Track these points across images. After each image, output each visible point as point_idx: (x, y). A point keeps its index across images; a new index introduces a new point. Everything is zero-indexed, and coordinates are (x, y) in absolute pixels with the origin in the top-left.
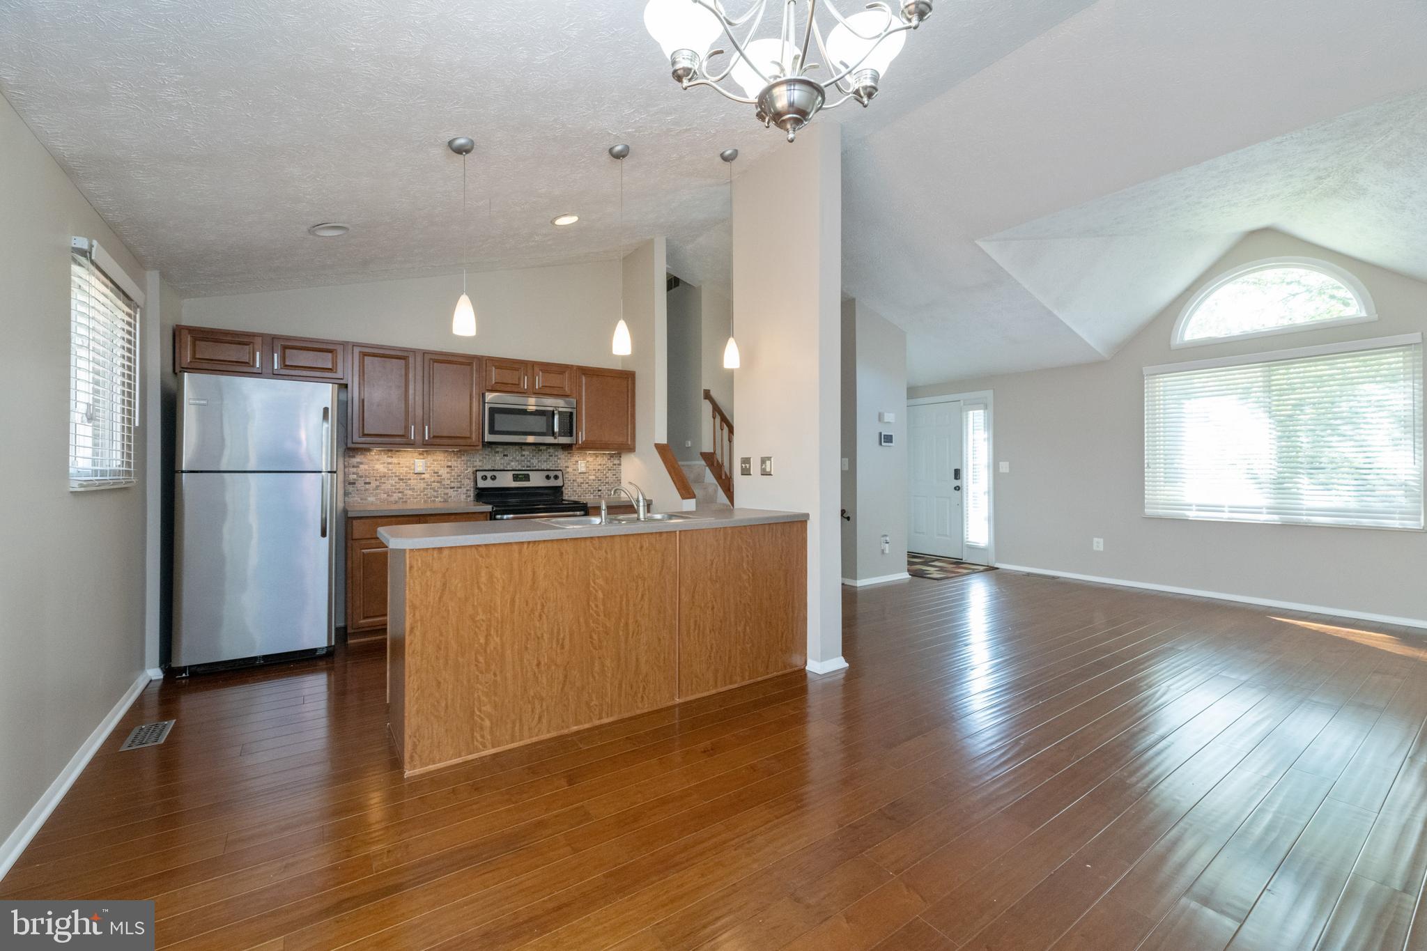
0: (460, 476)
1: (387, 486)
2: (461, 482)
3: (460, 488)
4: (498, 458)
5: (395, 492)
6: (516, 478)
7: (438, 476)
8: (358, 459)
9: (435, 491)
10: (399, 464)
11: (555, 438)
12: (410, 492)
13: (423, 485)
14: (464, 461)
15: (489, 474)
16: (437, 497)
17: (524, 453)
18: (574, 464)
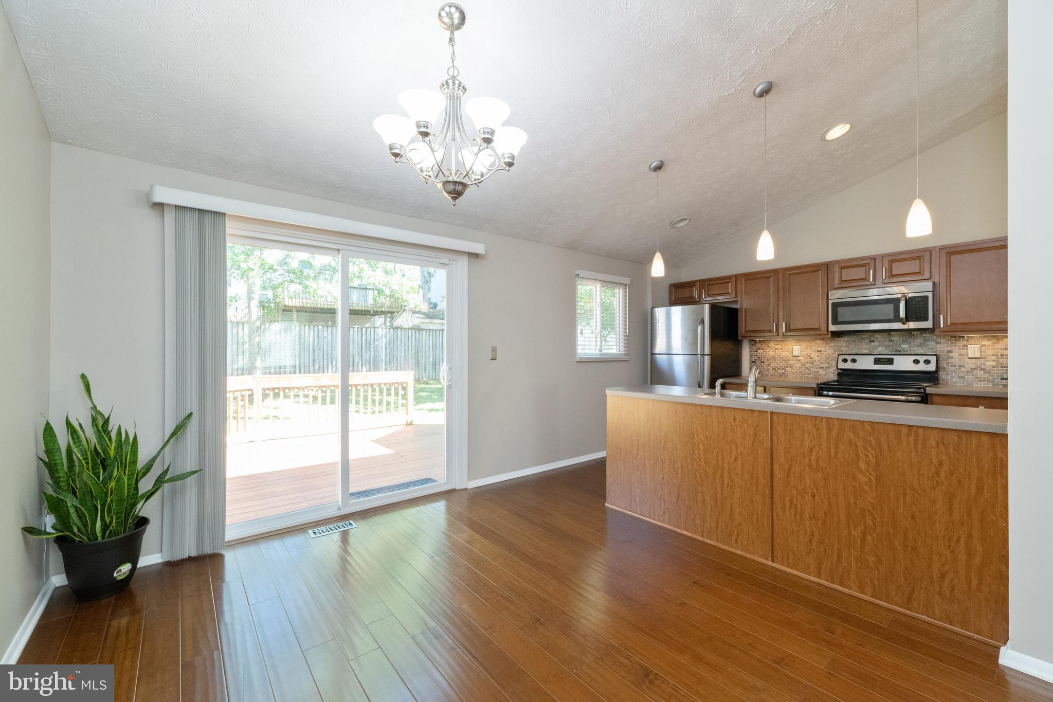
0: (828, 358)
1: (774, 365)
2: (829, 363)
3: (829, 368)
4: (864, 344)
5: (780, 369)
6: (877, 361)
7: (811, 358)
8: (758, 345)
9: (808, 369)
10: (782, 349)
11: (904, 324)
12: (790, 370)
13: (799, 365)
14: (832, 346)
15: (849, 358)
16: (810, 374)
17: (892, 339)
18: (959, 349)
